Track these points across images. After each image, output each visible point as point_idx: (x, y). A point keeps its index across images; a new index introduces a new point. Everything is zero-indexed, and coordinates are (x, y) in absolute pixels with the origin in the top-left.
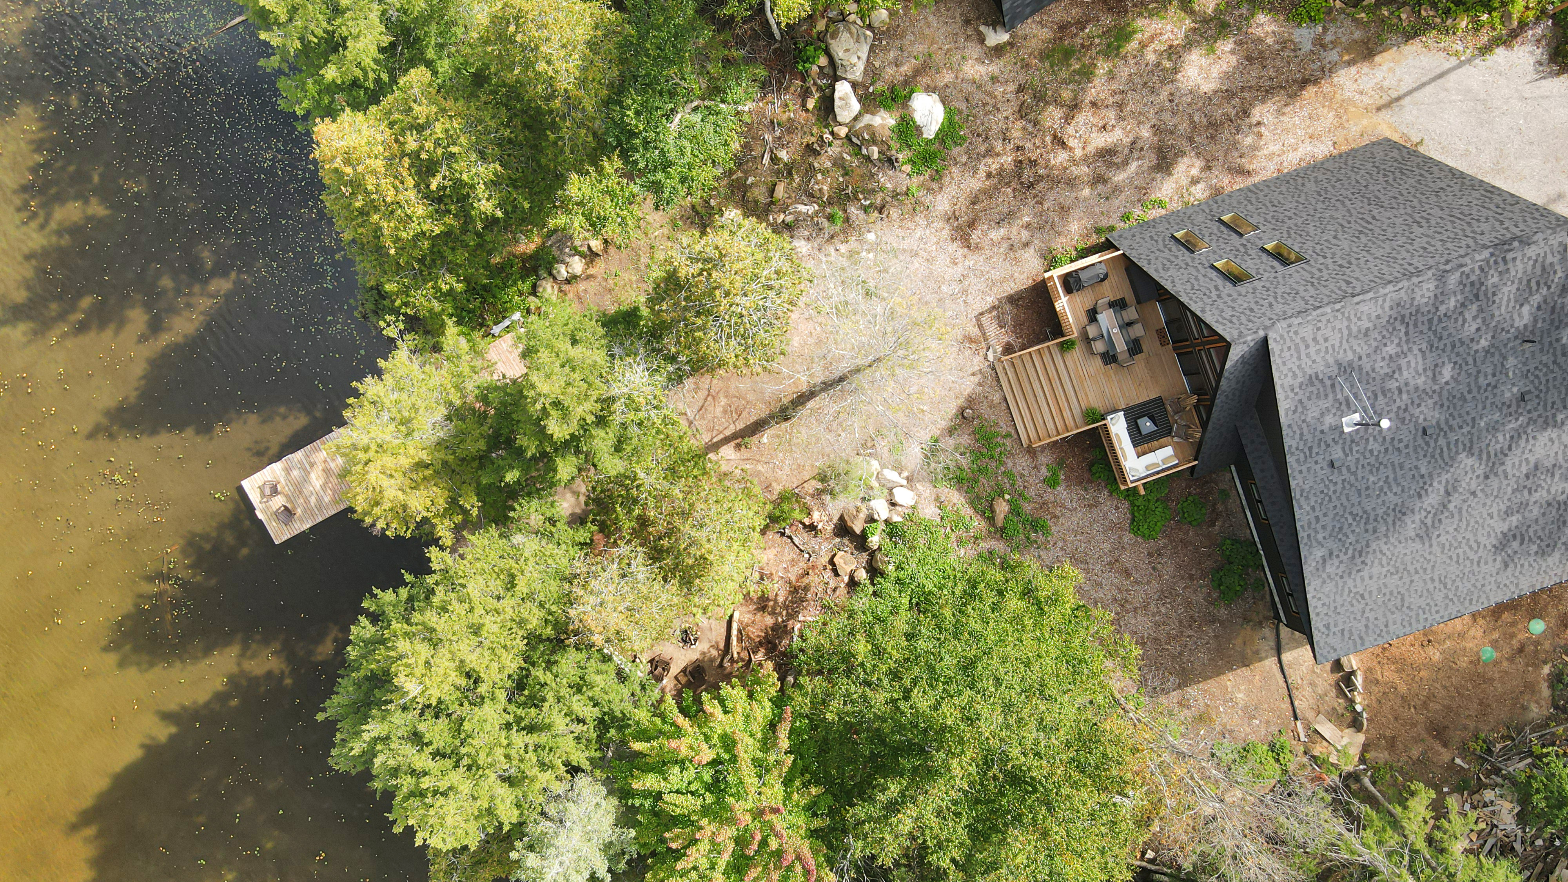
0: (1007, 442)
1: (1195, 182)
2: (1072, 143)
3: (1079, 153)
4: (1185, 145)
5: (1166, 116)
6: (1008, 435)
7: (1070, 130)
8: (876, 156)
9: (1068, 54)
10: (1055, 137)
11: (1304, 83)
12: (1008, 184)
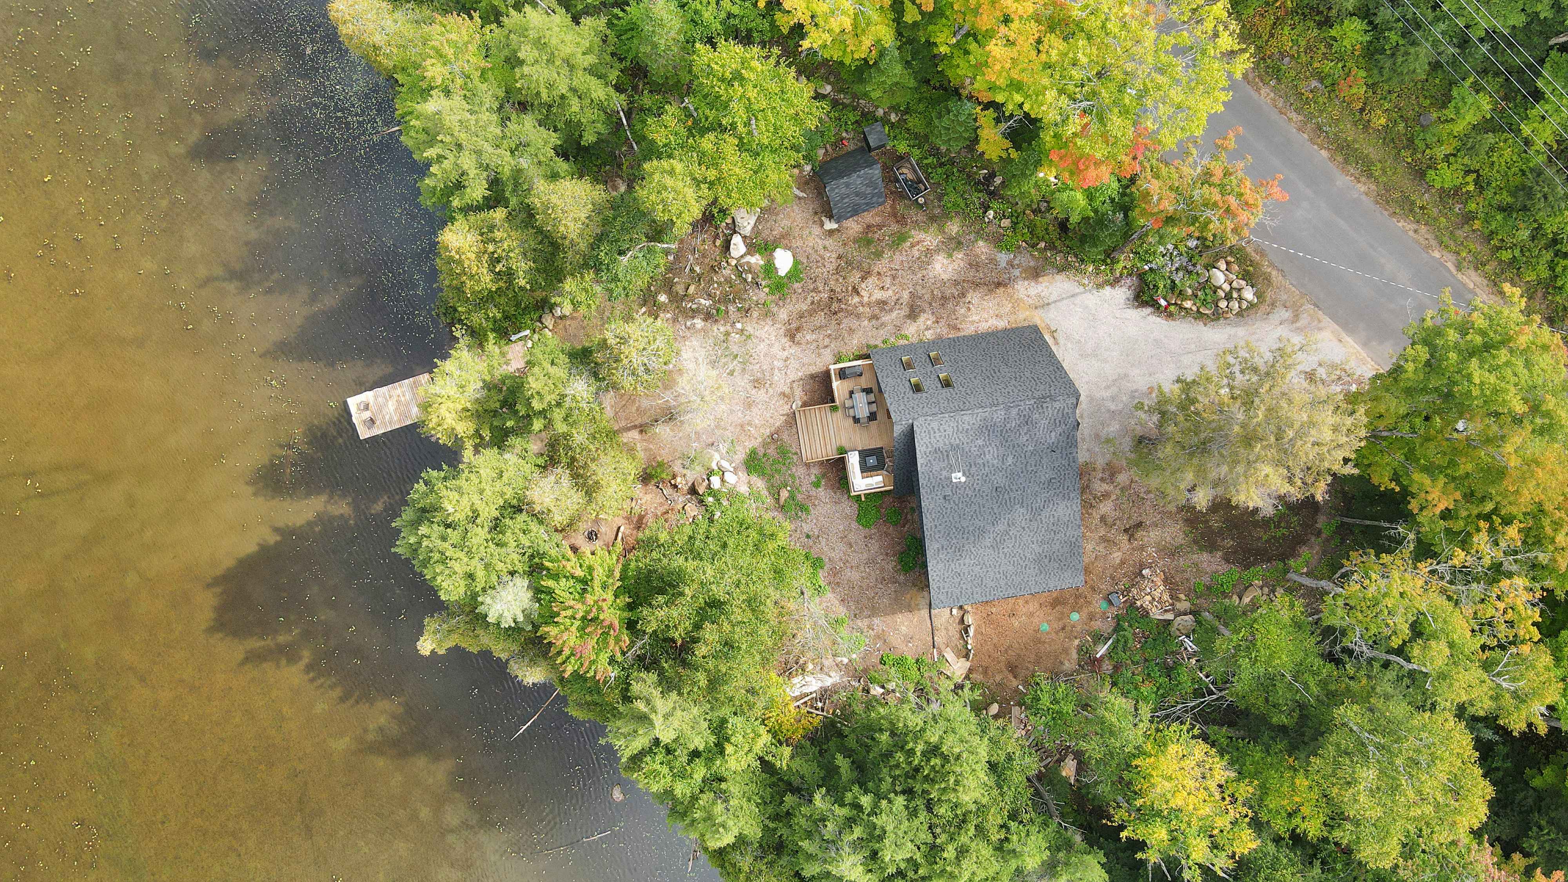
0: (795, 457)
1: (928, 329)
2: (863, 293)
3: (866, 299)
4: (926, 306)
5: (919, 288)
6: (796, 454)
7: (863, 285)
8: (750, 280)
9: (869, 242)
10: (854, 288)
11: (999, 285)
12: (822, 310)
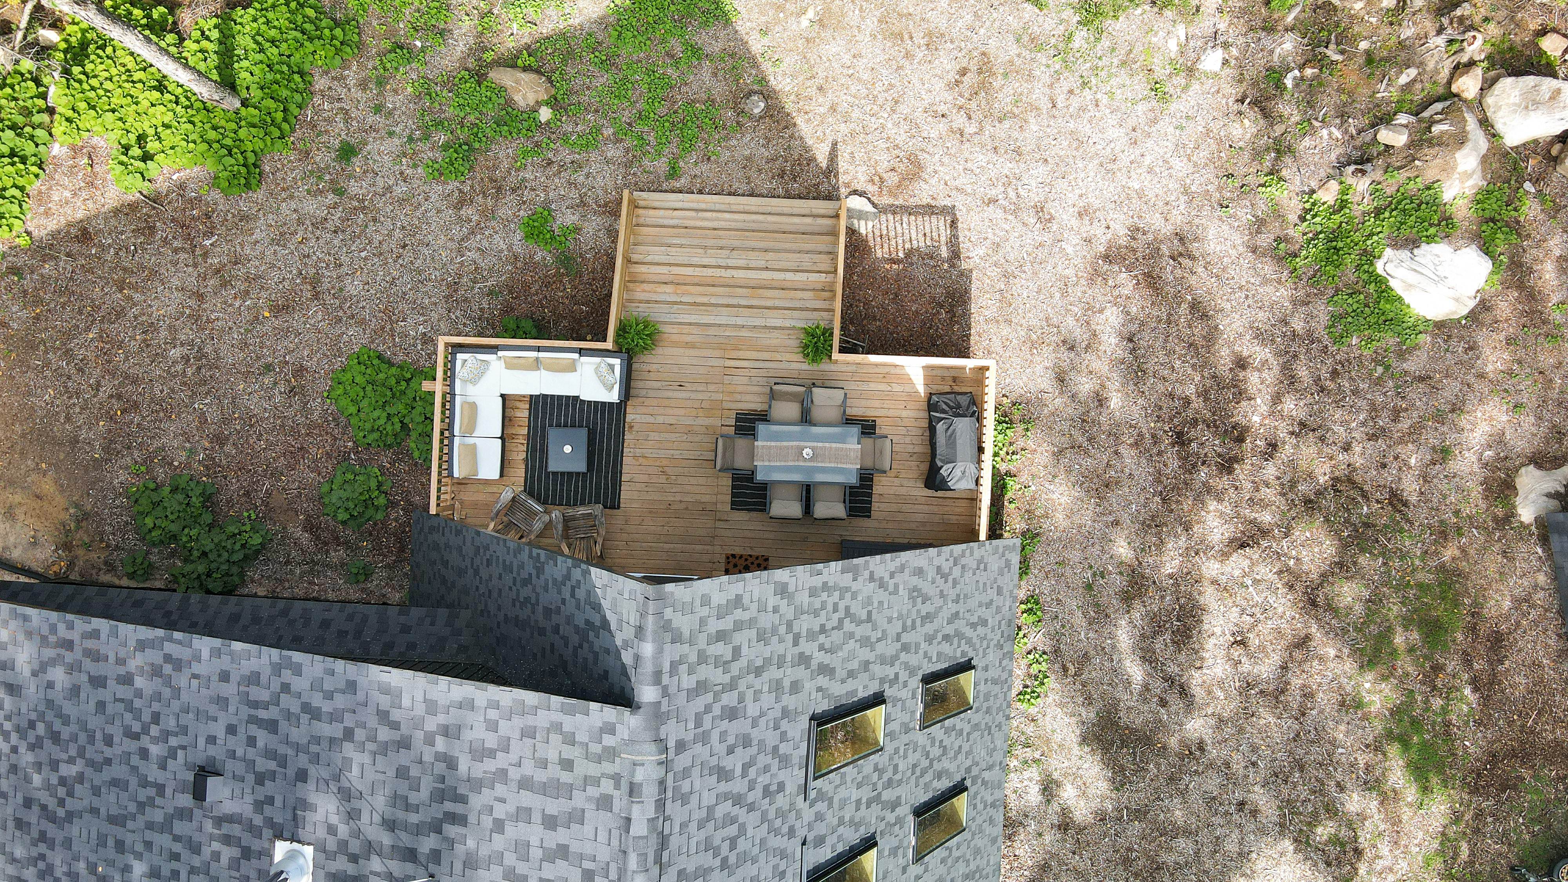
0: (662, 165)
1: (1049, 788)
2: (1238, 563)
3: (1211, 568)
4: (1138, 795)
5: (1212, 783)
6: (673, 173)
7: (1266, 571)
8: (1385, 136)
9: (1433, 630)
10: (1265, 533)
12: (1204, 394)
